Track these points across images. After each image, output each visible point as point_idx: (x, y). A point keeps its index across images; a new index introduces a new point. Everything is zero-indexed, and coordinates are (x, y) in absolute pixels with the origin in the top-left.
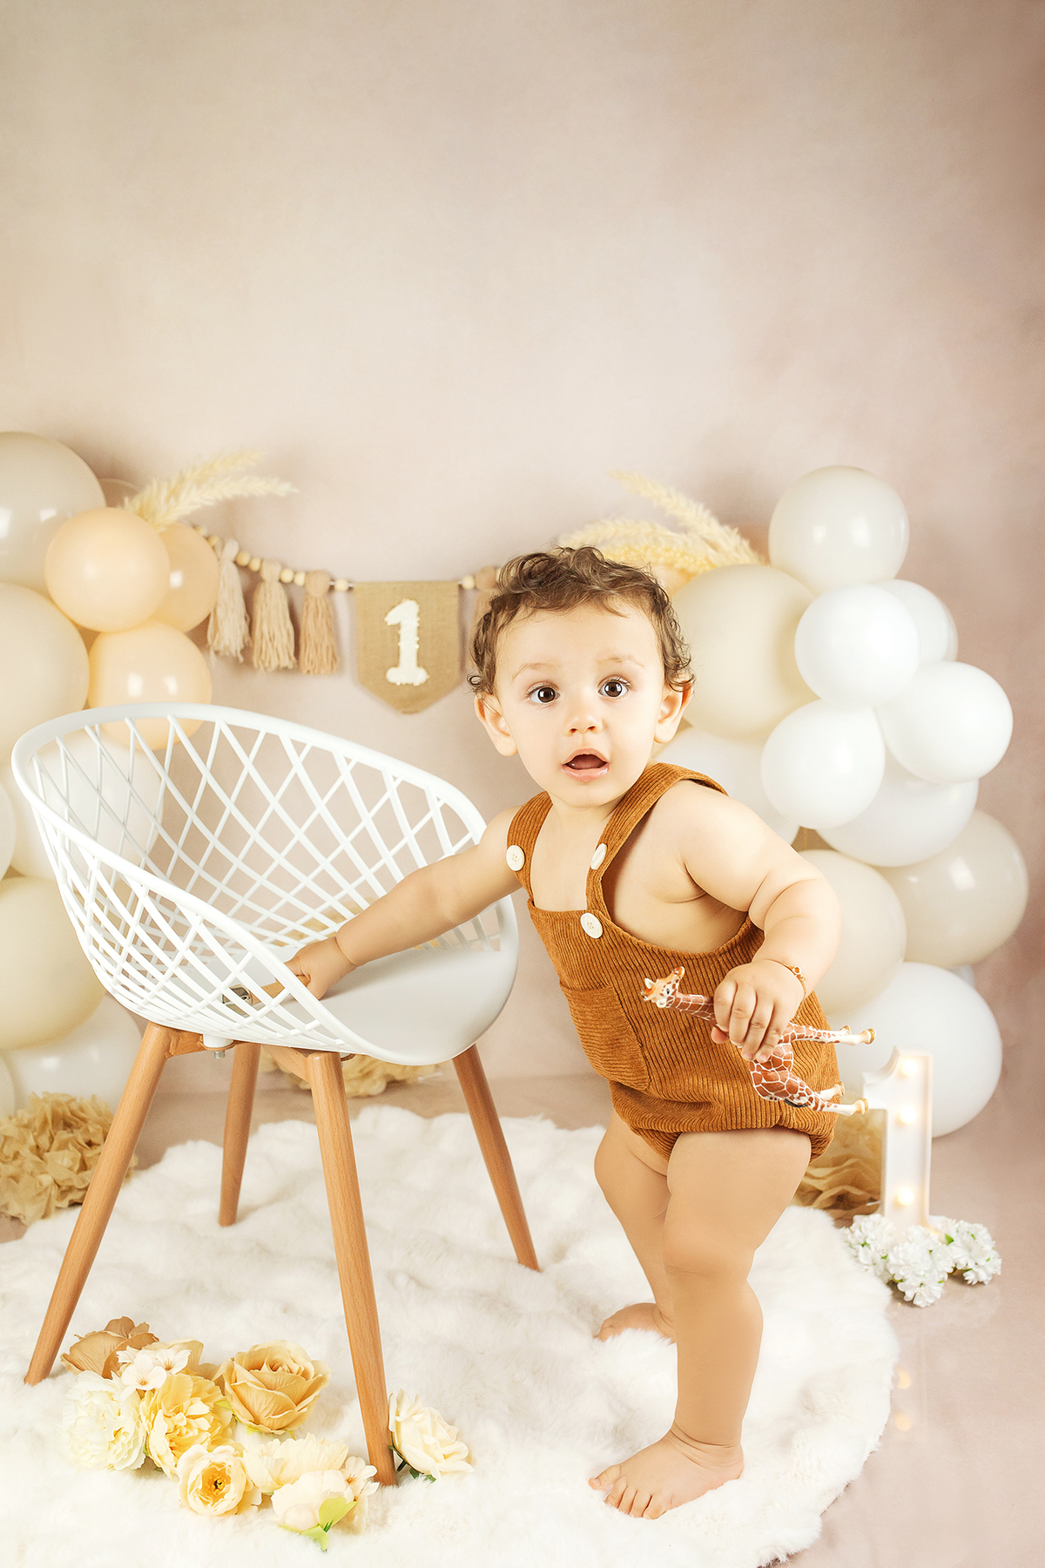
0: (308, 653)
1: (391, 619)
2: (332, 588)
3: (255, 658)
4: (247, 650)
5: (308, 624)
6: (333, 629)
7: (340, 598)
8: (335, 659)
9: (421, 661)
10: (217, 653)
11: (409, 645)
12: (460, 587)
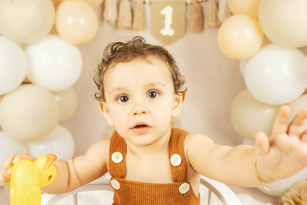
0: (136, 22)
1: (163, 12)
2: (144, 3)
3: (119, 24)
4: (117, 22)
5: (136, 13)
6: (144, 15)
7: (147, 7)
8: (144, 25)
9: (172, 27)
10: (108, 22)
11: (168, 21)
12: (187, 4)
